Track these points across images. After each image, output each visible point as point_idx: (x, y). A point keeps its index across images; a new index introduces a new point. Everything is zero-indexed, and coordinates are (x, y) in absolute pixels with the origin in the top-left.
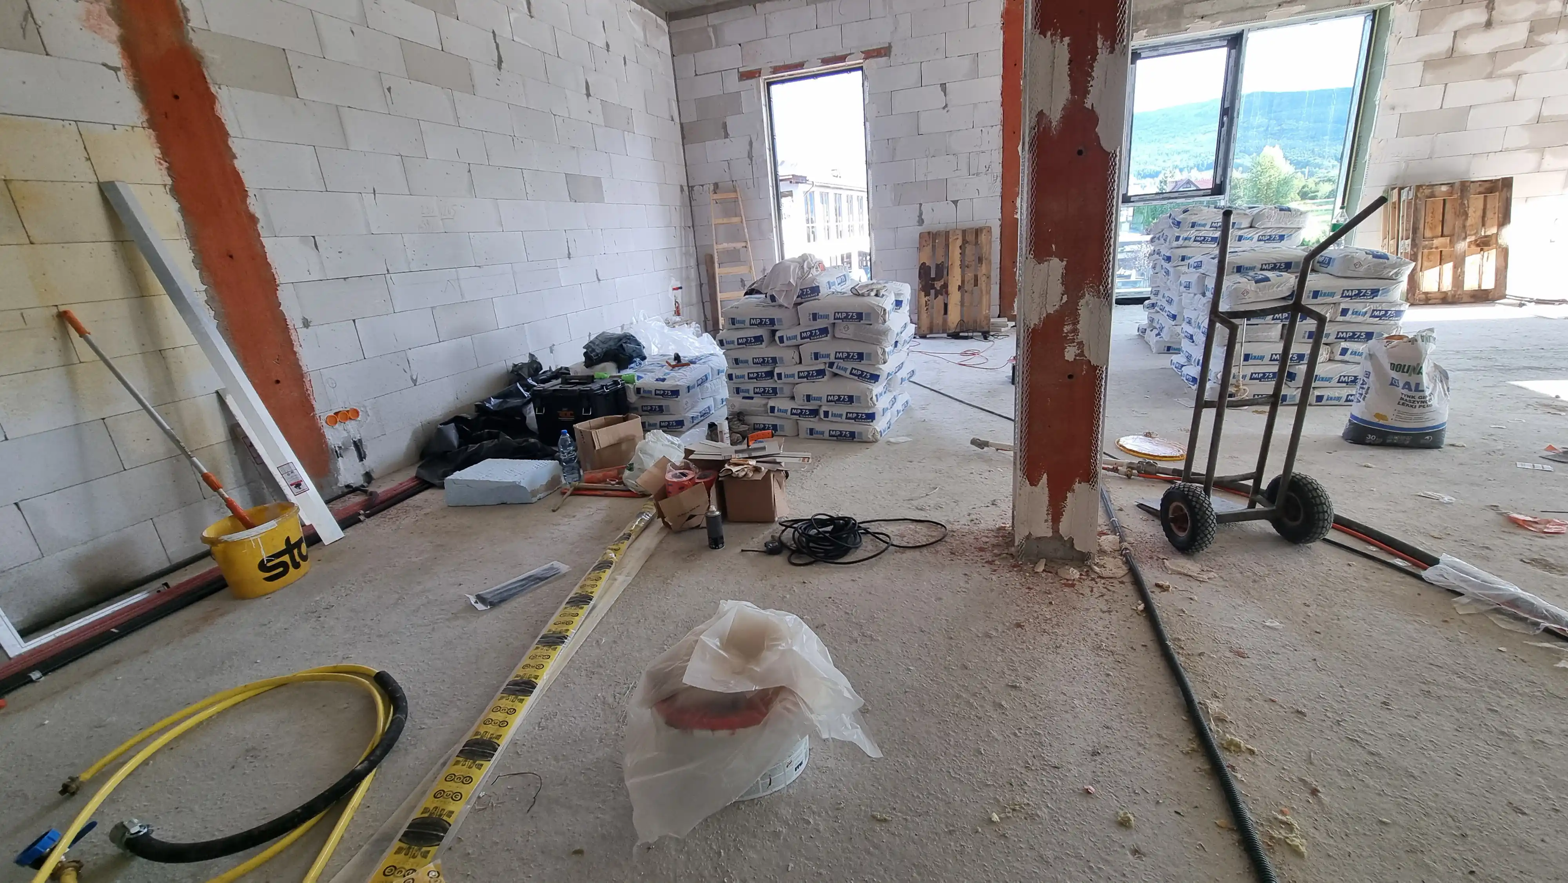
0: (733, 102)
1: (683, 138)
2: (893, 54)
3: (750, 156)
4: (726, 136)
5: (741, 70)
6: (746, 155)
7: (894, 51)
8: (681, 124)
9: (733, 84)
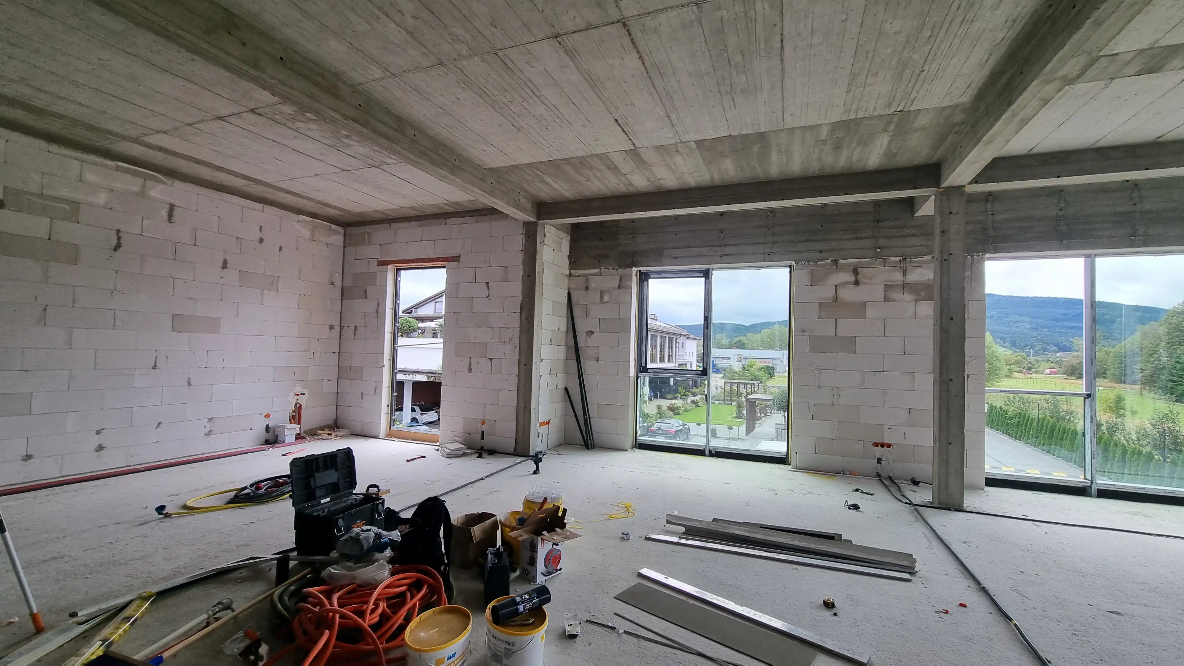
0: (371, 278)
1: (342, 295)
2: (461, 261)
3: (377, 312)
4: (366, 298)
5: (379, 260)
6: (375, 311)
7: (462, 259)
8: (343, 288)
9: (374, 267)
